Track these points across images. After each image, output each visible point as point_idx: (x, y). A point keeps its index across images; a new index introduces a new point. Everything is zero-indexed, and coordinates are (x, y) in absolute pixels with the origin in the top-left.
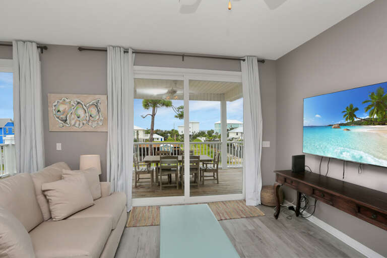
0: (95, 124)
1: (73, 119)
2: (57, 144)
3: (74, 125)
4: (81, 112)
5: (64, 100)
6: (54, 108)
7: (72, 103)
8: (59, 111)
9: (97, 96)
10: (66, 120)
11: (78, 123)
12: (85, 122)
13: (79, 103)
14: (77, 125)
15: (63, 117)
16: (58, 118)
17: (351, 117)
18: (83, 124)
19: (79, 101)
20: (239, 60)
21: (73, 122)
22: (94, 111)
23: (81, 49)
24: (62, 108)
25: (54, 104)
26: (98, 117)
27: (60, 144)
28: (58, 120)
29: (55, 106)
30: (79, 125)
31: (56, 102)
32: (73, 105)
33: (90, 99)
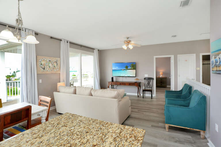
0: (56, 70)
1: (47, 68)
2: (40, 80)
3: (48, 71)
4: (50, 65)
5: (44, 59)
6: (39, 63)
7: (47, 61)
8: (41, 64)
9: (57, 58)
10: (45, 68)
11: (49, 70)
12: (52, 69)
13: (50, 61)
14: (49, 71)
15: (43, 67)
16: (41, 67)
17: (127, 68)
18: (51, 70)
19: (50, 60)
20: (93, 49)
21: (47, 70)
22: (55, 64)
23: (51, 38)
24: (43, 63)
25: (39, 61)
26: (57, 67)
27: (41, 80)
28: (41, 68)
29: (40, 62)
30: (50, 70)
31: (41, 60)
32: (48, 62)
33: (54, 60)
